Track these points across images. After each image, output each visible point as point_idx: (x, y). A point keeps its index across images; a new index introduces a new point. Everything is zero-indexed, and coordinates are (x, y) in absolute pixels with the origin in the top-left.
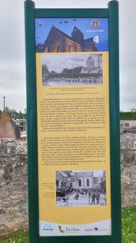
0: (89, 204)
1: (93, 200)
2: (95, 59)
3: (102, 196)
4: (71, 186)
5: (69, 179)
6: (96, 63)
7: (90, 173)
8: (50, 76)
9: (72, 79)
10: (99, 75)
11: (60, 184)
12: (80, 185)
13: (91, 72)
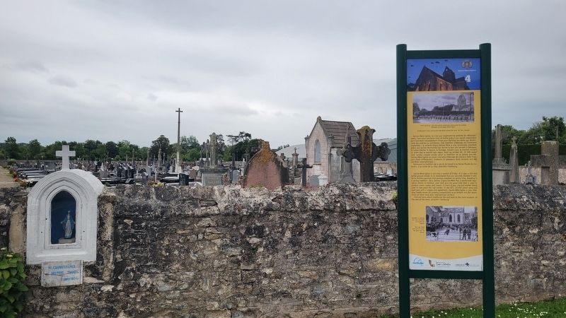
0: (460, 239)
1: (464, 235)
2: (467, 97)
3: (473, 232)
4: (442, 221)
5: (440, 215)
6: (467, 101)
7: (461, 209)
8: (421, 114)
9: (443, 117)
10: (471, 113)
11: (430, 219)
12: (451, 220)
13: (463, 110)
